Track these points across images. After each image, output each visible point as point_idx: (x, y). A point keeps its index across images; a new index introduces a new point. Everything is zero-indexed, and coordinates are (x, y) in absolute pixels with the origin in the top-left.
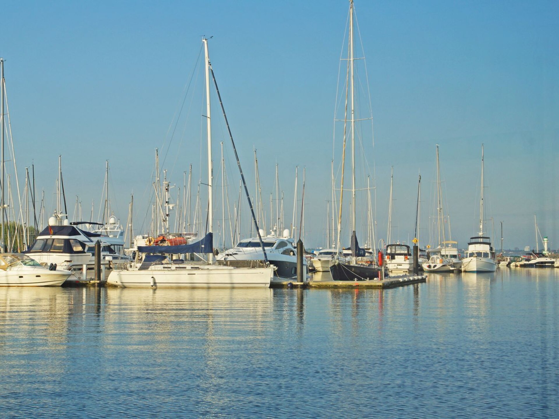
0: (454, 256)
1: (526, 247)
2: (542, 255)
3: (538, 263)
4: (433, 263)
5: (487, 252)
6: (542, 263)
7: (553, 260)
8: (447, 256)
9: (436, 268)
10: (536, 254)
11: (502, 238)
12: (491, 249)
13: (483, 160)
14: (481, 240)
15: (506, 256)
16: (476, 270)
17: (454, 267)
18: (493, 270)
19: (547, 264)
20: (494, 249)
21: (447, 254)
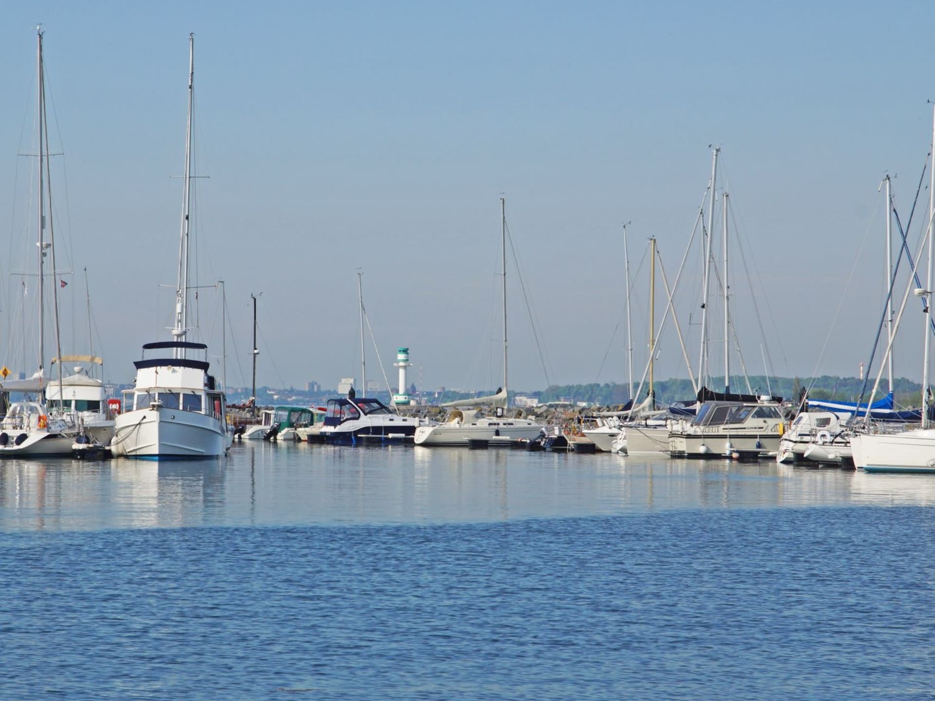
0: (93, 406)
1: (343, 380)
2: (375, 405)
3: (366, 430)
4: (15, 428)
5: (197, 393)
6: (377, 430)
7: (412, 422)
8: (67, 403)
9: (25, 445)
10: (357, 401)
11: (255, 349)
12: (210, 382)
13: (191, 87)
14: (178, 353)
15: (267, 409)
16: (157, 452)
17: (88, 442)
18: (216, 454)
19: (390, 436)
20: (219, 381)
21: (64, 398)
